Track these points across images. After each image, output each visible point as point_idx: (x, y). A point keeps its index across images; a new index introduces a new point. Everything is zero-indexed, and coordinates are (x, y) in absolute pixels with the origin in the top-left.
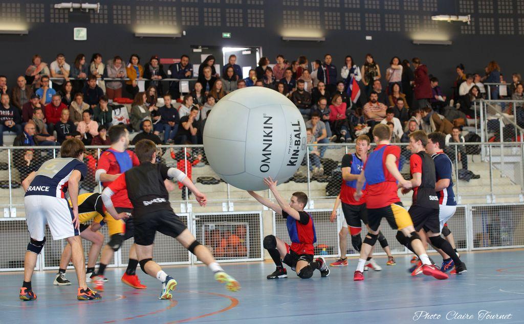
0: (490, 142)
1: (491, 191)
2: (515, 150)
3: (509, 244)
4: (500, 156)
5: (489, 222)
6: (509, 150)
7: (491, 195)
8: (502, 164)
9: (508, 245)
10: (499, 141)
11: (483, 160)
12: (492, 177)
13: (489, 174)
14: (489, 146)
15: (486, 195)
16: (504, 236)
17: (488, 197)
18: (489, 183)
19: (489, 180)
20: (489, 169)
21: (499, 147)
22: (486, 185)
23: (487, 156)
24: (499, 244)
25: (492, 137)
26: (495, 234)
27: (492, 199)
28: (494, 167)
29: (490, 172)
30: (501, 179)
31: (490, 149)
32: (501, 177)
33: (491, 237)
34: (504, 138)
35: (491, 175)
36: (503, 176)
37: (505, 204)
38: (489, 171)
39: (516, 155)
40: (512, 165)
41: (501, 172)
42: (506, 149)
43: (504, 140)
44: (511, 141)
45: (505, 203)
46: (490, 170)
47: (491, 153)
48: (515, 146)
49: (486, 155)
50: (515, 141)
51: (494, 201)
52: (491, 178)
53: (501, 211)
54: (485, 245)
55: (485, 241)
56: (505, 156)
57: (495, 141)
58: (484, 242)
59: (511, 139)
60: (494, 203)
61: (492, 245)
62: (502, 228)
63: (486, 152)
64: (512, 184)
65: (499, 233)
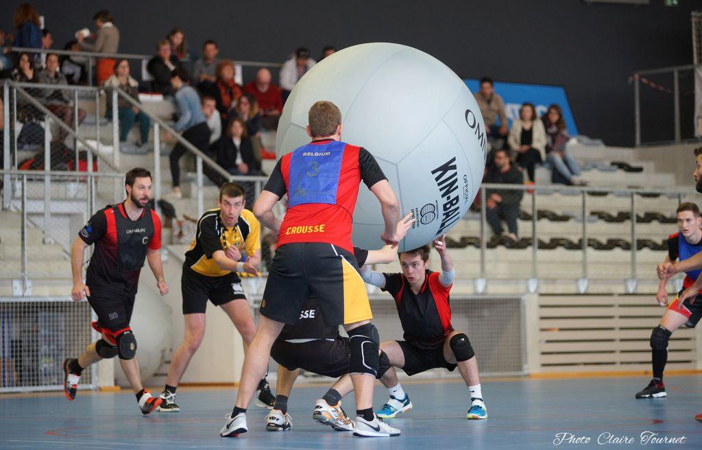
0: (23, 169)
1: (23, 270)
2: (73, 188)
3: (56, 381)
4: (43, 199)
5: (15, 335)
6: (62, 187)
7: (23, 280)
8: (47, 215)
9: (54, 384)
10: (43, 168)
11: (6, 205)
12: (26, 242)
13: (19, 236)
14: (21, 179)
15: (12, 280)
16: (46, 365)
17: (17, 284)
18: (19, 254)
19: (19, 248)
20: (20, 224)
21: (42, 180)
22: (12, 259)
23: (17, 199)
24: (35, 381)
25: (26, 161)
26: (27, 361)
27: (24, 288)
28: (29, 223)
29: (23, 233)
30: (43, 247)
31: (23, 185)
32: (44, 242)
33: (19, 367)
34: (51, 162)
35: (23, 239)
36: (47, 241)
37: (51, 300)
38: (20, 230)
39: (75, 199)
40: (67, 220)
41: (44, 232)
42: (55, 186)
43: (53, 167)
44: (66, 170)
45: (50, 296)
46: (23, 228)
47: (25, 194)
48: (74, 181)
49: (13, 197)
50: (73, 169)
51: (29, 292)
52: (23, 245)
53: (43, 314)
54: (7, 384)
55: (6, 374)
56: (53, 199)
57: (32, 167)
58: (4, 377)
59: (66, 166)
60: (29, 297)
61: (20, 382)
62: (43, 348)
63: (14, 191)
64: (65, 259)
65: (35, 359)
